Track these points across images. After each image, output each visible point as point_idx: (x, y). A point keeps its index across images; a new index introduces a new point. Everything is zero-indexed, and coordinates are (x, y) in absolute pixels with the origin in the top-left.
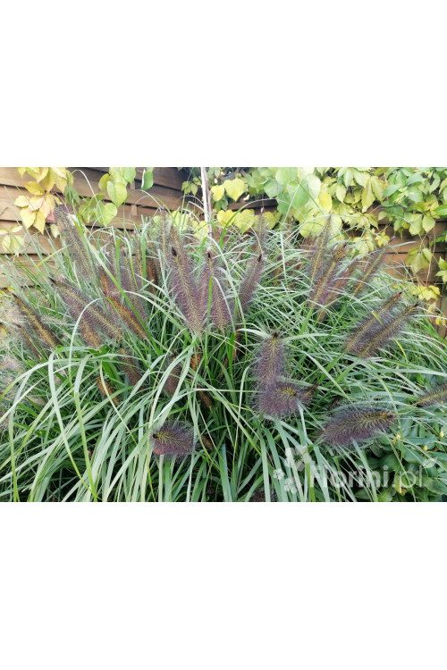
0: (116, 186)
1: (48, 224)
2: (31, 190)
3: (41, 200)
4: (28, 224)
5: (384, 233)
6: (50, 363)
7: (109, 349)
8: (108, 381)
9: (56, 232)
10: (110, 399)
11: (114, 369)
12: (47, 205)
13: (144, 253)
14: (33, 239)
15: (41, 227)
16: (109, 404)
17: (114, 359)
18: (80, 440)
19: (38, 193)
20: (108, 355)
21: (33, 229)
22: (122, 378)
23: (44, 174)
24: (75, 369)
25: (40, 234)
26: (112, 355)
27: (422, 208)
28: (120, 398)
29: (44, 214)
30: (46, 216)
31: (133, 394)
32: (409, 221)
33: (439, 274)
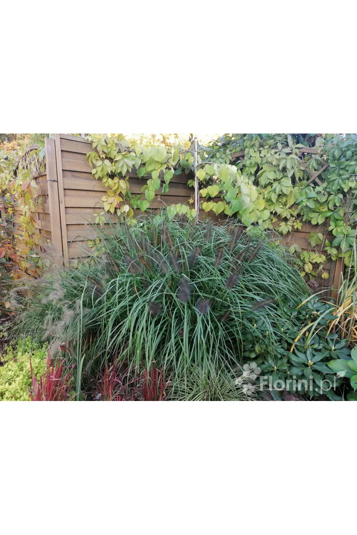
0: (150, 192)
1: (116, 208)
2: (110, 194)
3: (113, 198)
4: (107, 209)
5: (298, 221)
6: (118, 279)
7: (137, 275)
8: (137, 288)
9: (119, 214)
10: (137, 294)
11: (140, 284)
12: (117, 200)
13: (157, 233)
14: (108, 215)
15: (112, 211)
16: (137, 296)
17: (140, 279)
18: (126, 307)
19: (113, 195)
20: (137, 278)
21: (109, 211)
22: (142, 287)
23: (116, 187)
24: (127, 282)
25: (111, 214)
26: (139, 278)
27: (319, 210)
28: (141, 294)
29: (115, 205)
30: (115, 206)
31: (145, 293)
32: (311, 216)
33: (326, 249)
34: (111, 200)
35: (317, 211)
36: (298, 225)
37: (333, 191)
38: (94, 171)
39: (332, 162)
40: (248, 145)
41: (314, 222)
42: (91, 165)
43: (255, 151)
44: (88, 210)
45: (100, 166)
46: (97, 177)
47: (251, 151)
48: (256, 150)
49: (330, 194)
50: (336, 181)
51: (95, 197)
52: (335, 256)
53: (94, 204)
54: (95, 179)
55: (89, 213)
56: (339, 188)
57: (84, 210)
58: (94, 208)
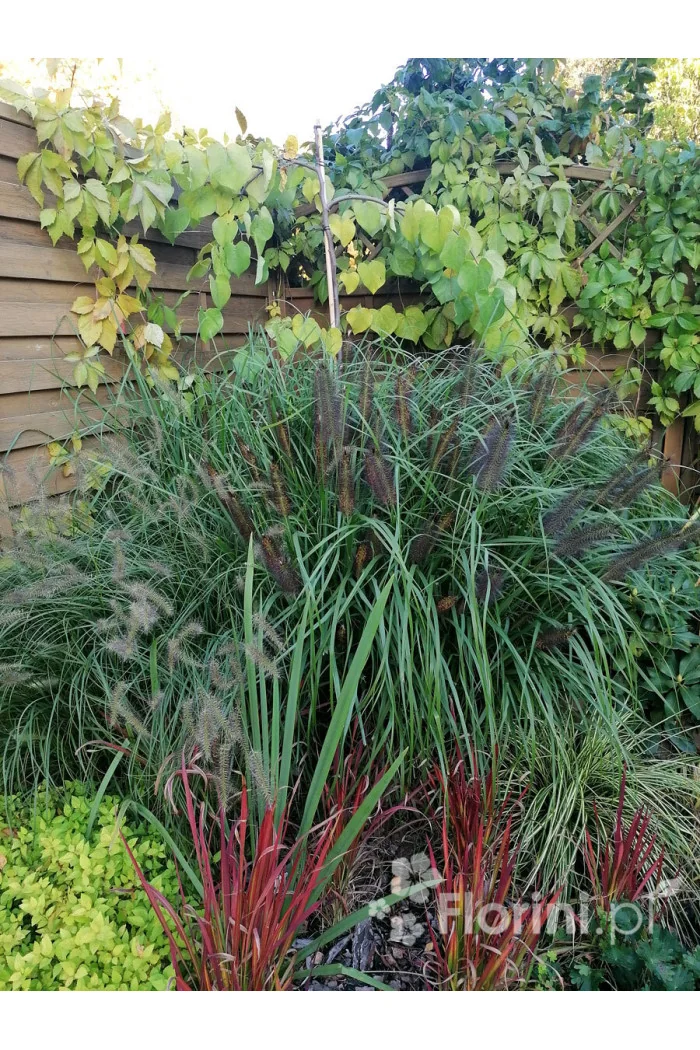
0: (217, 280)
1: (119, 338)
2: (102, 290)
3: (112, 302)
4: (90, 338)
5: (578, 344)
12: (119, 310)
15: (110, 344)
19: (109, 293)
23: (122, 267)
27: (630, 314)
30: (117, 326)
32: (613, 330)
33: (652, 401)
34: (103, 308)
35: (626, 316)
36: (580, 354)
37: (665, 267)
38: (47, 217)
39: (655, 201)
40: (441, 153)
41: (620, 343)
42: (39, 197)
43: (459, 172)
44: (40, 346)
45: (76, 199)
46: (55, 235)
47: (450, 170)
48: (461, 168)
49: (655, 275)
50: (672, 245)
51: (53, 301)
52: (671, 415)
53: (56, 325)
54: (48, 242)
55: (40, 356)
56: (678, 258)
57: (27, 345)
58: (57, 337)
